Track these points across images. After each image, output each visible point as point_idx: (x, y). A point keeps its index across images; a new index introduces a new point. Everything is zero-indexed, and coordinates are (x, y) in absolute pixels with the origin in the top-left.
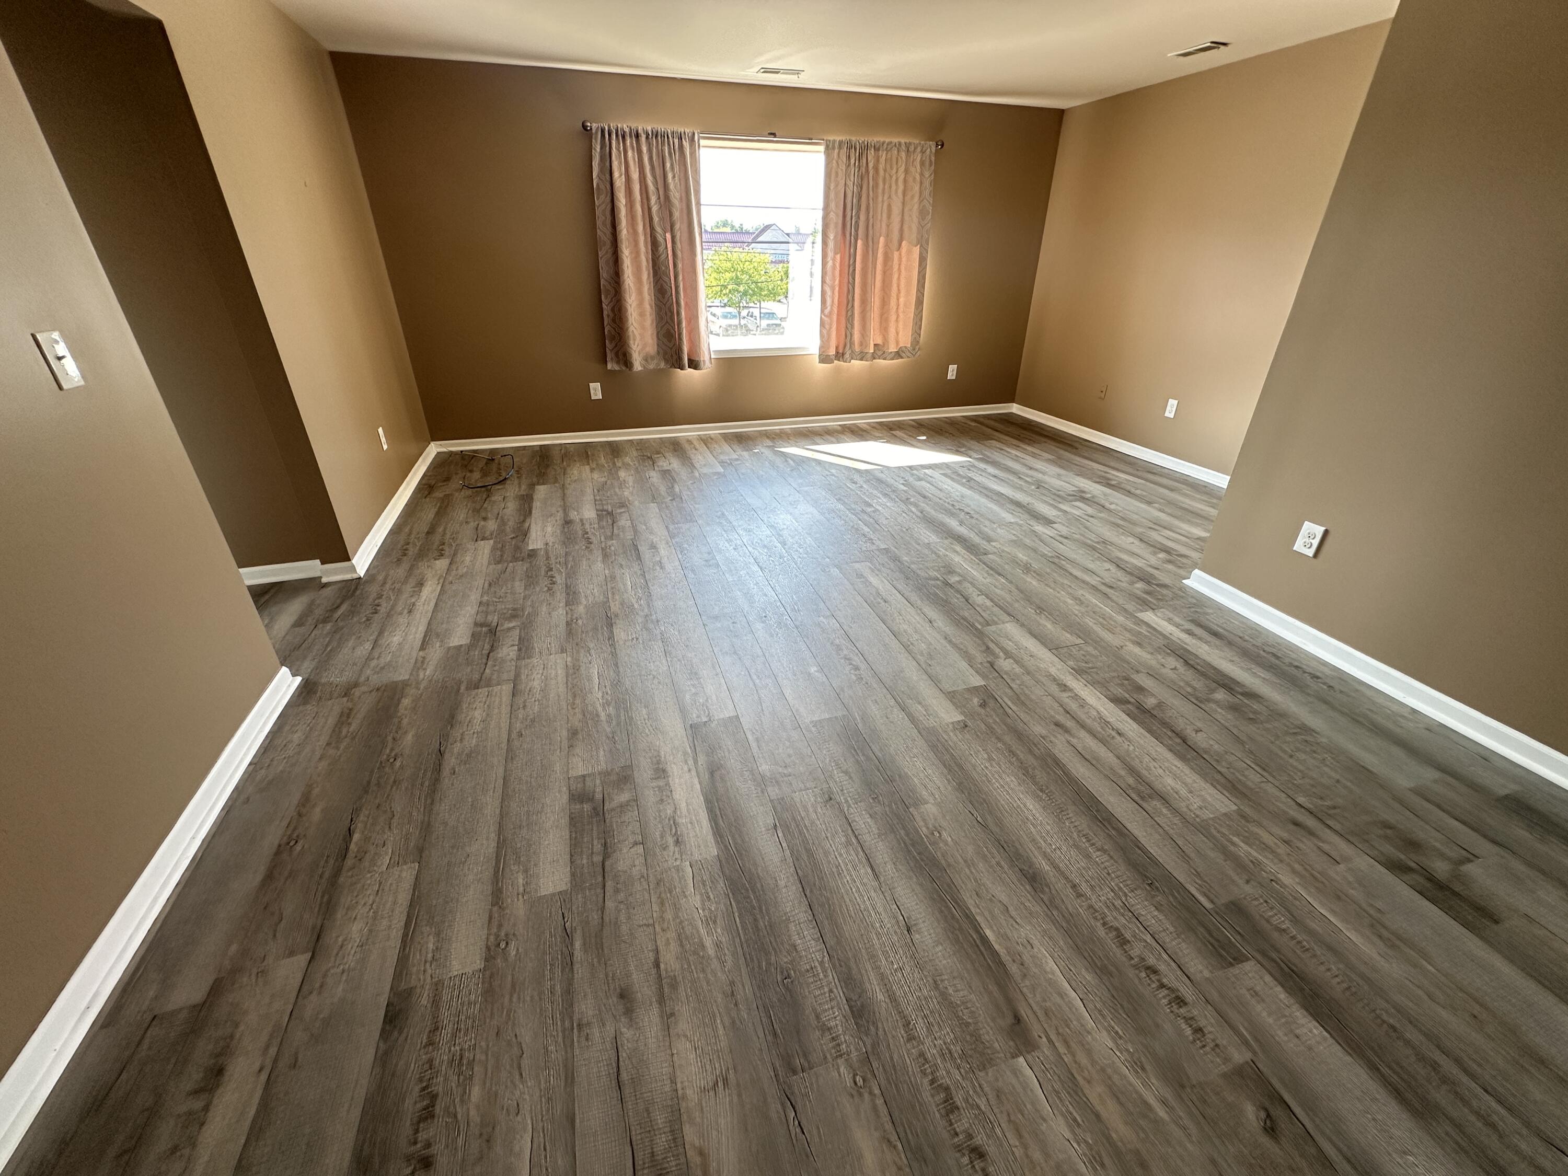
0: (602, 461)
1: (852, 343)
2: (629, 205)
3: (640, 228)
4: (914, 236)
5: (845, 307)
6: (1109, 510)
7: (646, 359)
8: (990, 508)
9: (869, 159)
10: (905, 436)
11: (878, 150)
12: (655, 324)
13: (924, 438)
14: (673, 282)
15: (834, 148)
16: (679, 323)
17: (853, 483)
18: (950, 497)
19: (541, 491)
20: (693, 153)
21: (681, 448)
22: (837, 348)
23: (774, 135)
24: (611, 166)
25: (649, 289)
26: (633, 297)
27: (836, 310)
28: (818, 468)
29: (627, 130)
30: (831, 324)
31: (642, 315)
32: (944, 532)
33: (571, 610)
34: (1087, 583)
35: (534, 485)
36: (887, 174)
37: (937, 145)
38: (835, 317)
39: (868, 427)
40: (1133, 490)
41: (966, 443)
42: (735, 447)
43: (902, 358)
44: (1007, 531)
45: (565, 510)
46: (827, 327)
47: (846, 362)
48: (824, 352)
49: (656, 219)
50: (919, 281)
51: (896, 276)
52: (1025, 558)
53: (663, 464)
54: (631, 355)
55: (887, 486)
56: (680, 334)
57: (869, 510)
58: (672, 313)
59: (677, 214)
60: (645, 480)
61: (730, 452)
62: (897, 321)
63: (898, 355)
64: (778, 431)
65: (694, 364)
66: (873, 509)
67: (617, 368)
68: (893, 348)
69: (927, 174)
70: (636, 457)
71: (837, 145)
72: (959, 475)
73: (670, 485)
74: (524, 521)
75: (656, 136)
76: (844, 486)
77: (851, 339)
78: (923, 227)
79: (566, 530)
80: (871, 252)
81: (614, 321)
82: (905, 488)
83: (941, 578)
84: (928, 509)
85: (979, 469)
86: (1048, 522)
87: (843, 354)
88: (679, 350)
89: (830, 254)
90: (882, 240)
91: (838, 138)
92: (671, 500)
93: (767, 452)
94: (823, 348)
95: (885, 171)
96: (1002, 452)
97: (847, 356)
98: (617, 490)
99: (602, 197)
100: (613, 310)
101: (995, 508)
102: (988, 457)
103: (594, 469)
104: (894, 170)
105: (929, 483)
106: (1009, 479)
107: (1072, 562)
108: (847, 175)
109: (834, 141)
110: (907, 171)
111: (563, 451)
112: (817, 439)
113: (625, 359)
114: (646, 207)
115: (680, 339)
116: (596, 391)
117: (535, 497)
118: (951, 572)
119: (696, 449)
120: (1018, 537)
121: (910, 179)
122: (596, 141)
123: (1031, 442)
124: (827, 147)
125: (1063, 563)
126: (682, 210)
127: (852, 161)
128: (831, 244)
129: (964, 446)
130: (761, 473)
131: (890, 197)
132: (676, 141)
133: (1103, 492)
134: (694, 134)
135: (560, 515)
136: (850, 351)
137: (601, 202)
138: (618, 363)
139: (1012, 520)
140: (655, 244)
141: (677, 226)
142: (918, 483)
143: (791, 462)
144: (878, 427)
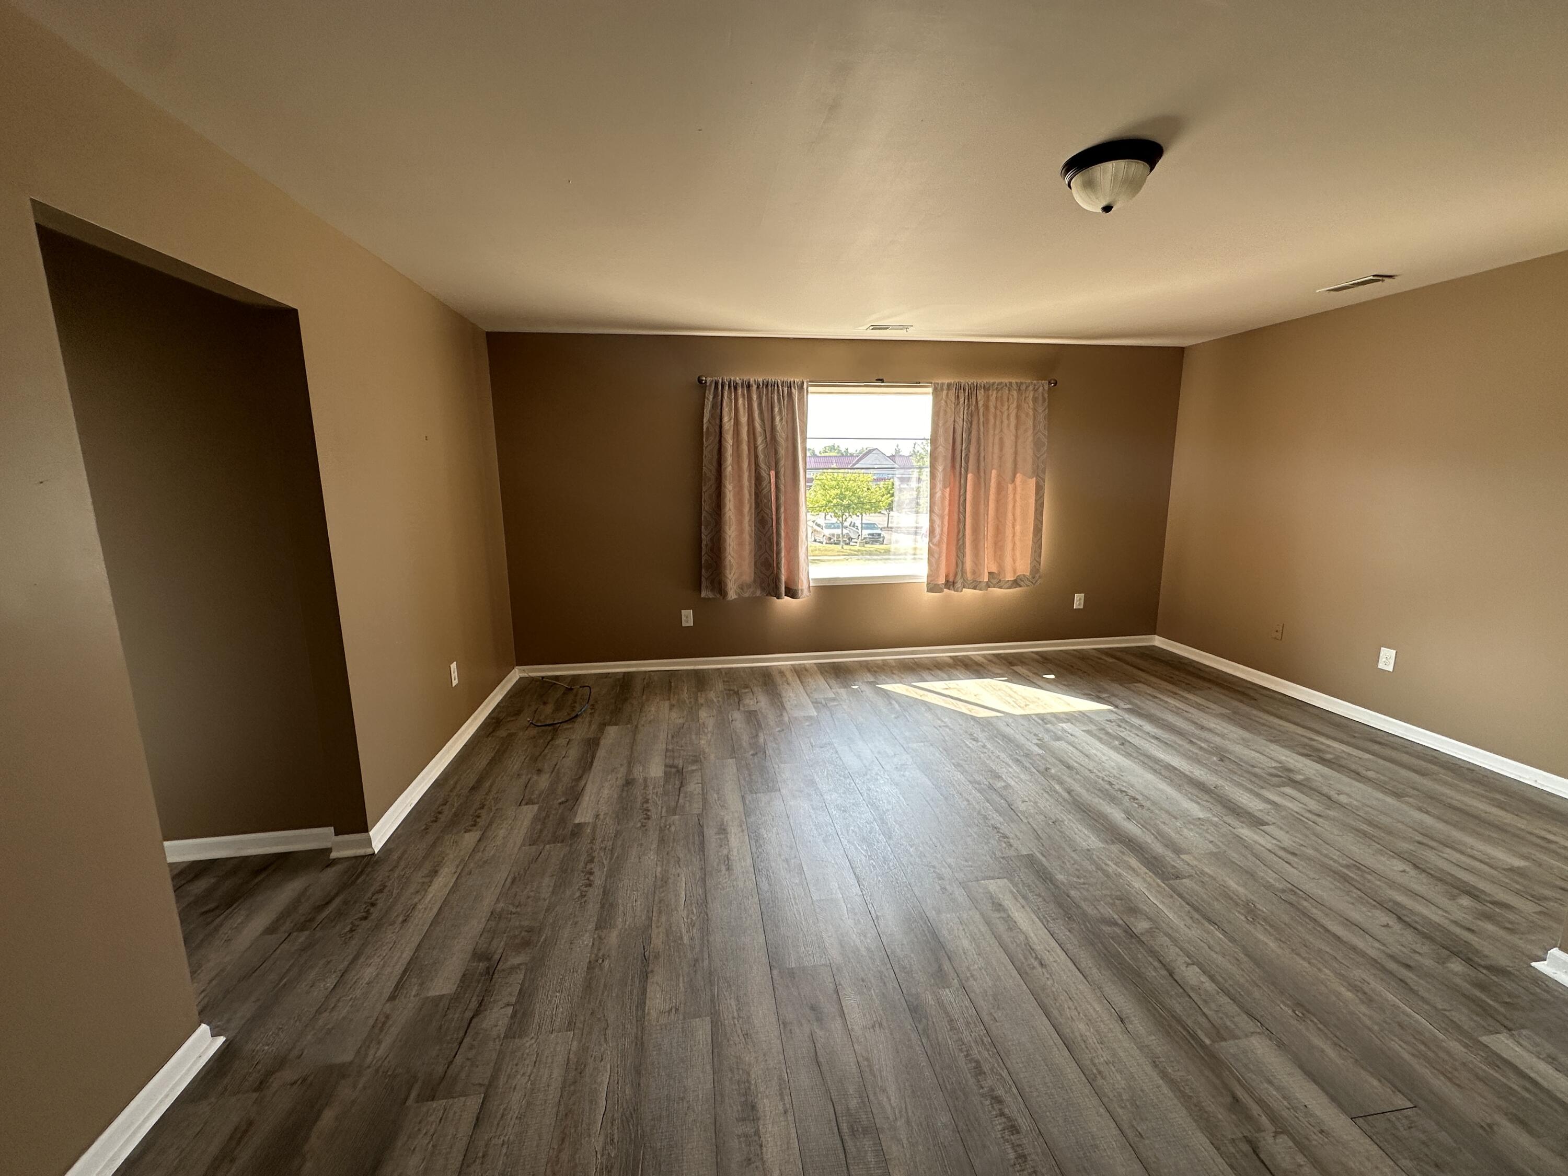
0: (685, 695)
1: (963, 572)
2: (735, 447)
3: (745, 465)
4: (1029, 466)
5: (955, 536)
6: (1342, 805)
7: (741, 587)
8: (1161, 791)
9: (979, 399)
10: (1030, 674)
11: (988, 389)
12: (753, 553)
13: (1052, 676)
14: (774, 513)
15: (942, 389)
16: (778, 553)
17: (974, 740)
18: (1104, 770)
19: (612, 732)
20: (801, 399)
21: (773, 681)
22: (947, 576)
23: (882, 381)
24: (721, 413)
25: (750, 520)
26: (733, 528)
27: (945, 539)
28: (928, 716)
29: (739, 382)
30: (940, 553)
31: (741, 544)
32: (1108, 829)
33: (600, 938)
34: (1363, 954)
35: (605, 725)
36: (998, 411)
37: (1050, 383)
38: (944, 546)
39: (985, 661)
40: (1364, 772)
41: (1107, 686)
42: (833, 682)
43: (1020, 586)
44: (1200, 834)
45: (629, 763)
46: (936, 556)
47: (957, 591)
48: (931, 581)
49: (761, 456)
50: (1036, 510)
51: (1010, 507)
52: (1241, 890)
53: (750, 702)
54: (726, 585)
55: (1017, 746)
56: (778, 564)
57: (999, 784)
58: (772, 543)
59: (782, 452)
60: (727, 725)
61: (826, 689)
62: (1013, 549)
63: (1016, 583)
64: (880, 662)
65: (792, 592)
66: (1003, 784)
67: (711, 595)
68: (1010, 577)
69: (1040, 410)
70: (722, 691)
71: (945, 387)
72: (1108, 733)
73: (754, 732)
74: (581, 777)
75: (767, 386)
76: (963, 745)
77: (963, 567)
78: (1038, 458)
79: (624, 794)
80: (983, 484)
81: (712, 550)
82: (1040, 752)
83: (1120, 922)
84: (1077, 788)
85: (1132, 726)
86: (1257, 822)
87: (954, 583)
88: (777, 579)
89: (939, 486)
90: (994, 472)
91: (946, 381)
92: (753, 755)
93: (867, 691)
94: (932, 576)
95: (996, 408)
96: (1156, 700)
97: (959, 585)
98: (694, 737)
99: (712, 438)
100: (712, 540)
101: (1170, 791)
102: (1139, 708)
103: (674, 706)
104: (1006, 407)
105: (1070, 744)
106: (1176, 743)
107: (1319, 903)
108: (956, 413)
109: (943, 384)
110: (1019, 407)
111: (646, 681)
112: (925, 674)
113: (719, 586)
114: (752, 446)
115: (779, 568)
116: (688, 618)
117: (602, 742)
118: (1133, 910)
119: (788, 684)
120: (1219, 847)
121: (1023, 416)
122: (710, 391)
123: (1190, 688)
124: (935, 389)
125: (1305, 904)
126: (787, 447)
127: (962, 400)
128: (940, 476)
129: (1106, 691)
130: (861, 719)
131: (1001, 431)
132: (786, 389)
133: (1317, 770)
134: (803, 383)
135: (623, 770)
136: (962, 580)
137: (709, 444)
138: (712, 590)
139: (1201, 815)
140: (758, 479)
141: (782, 463)
142: (1057, 744)
143: (897, 706)
144: (995, 660)
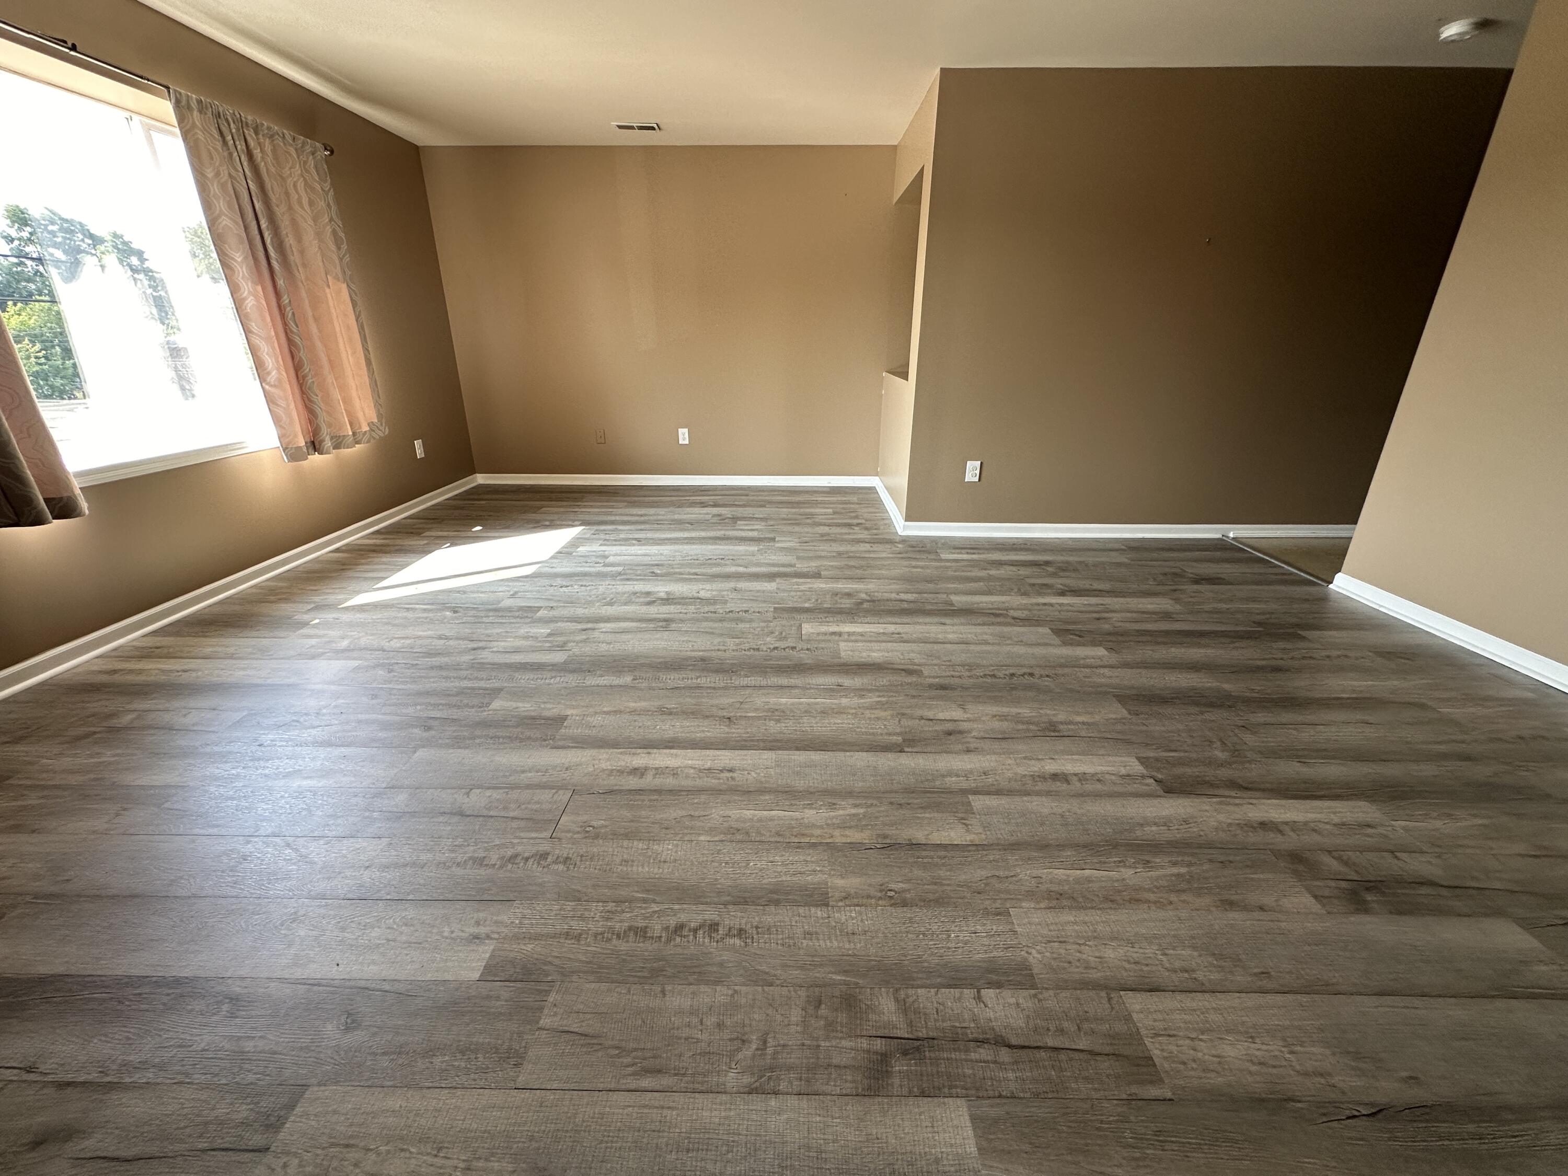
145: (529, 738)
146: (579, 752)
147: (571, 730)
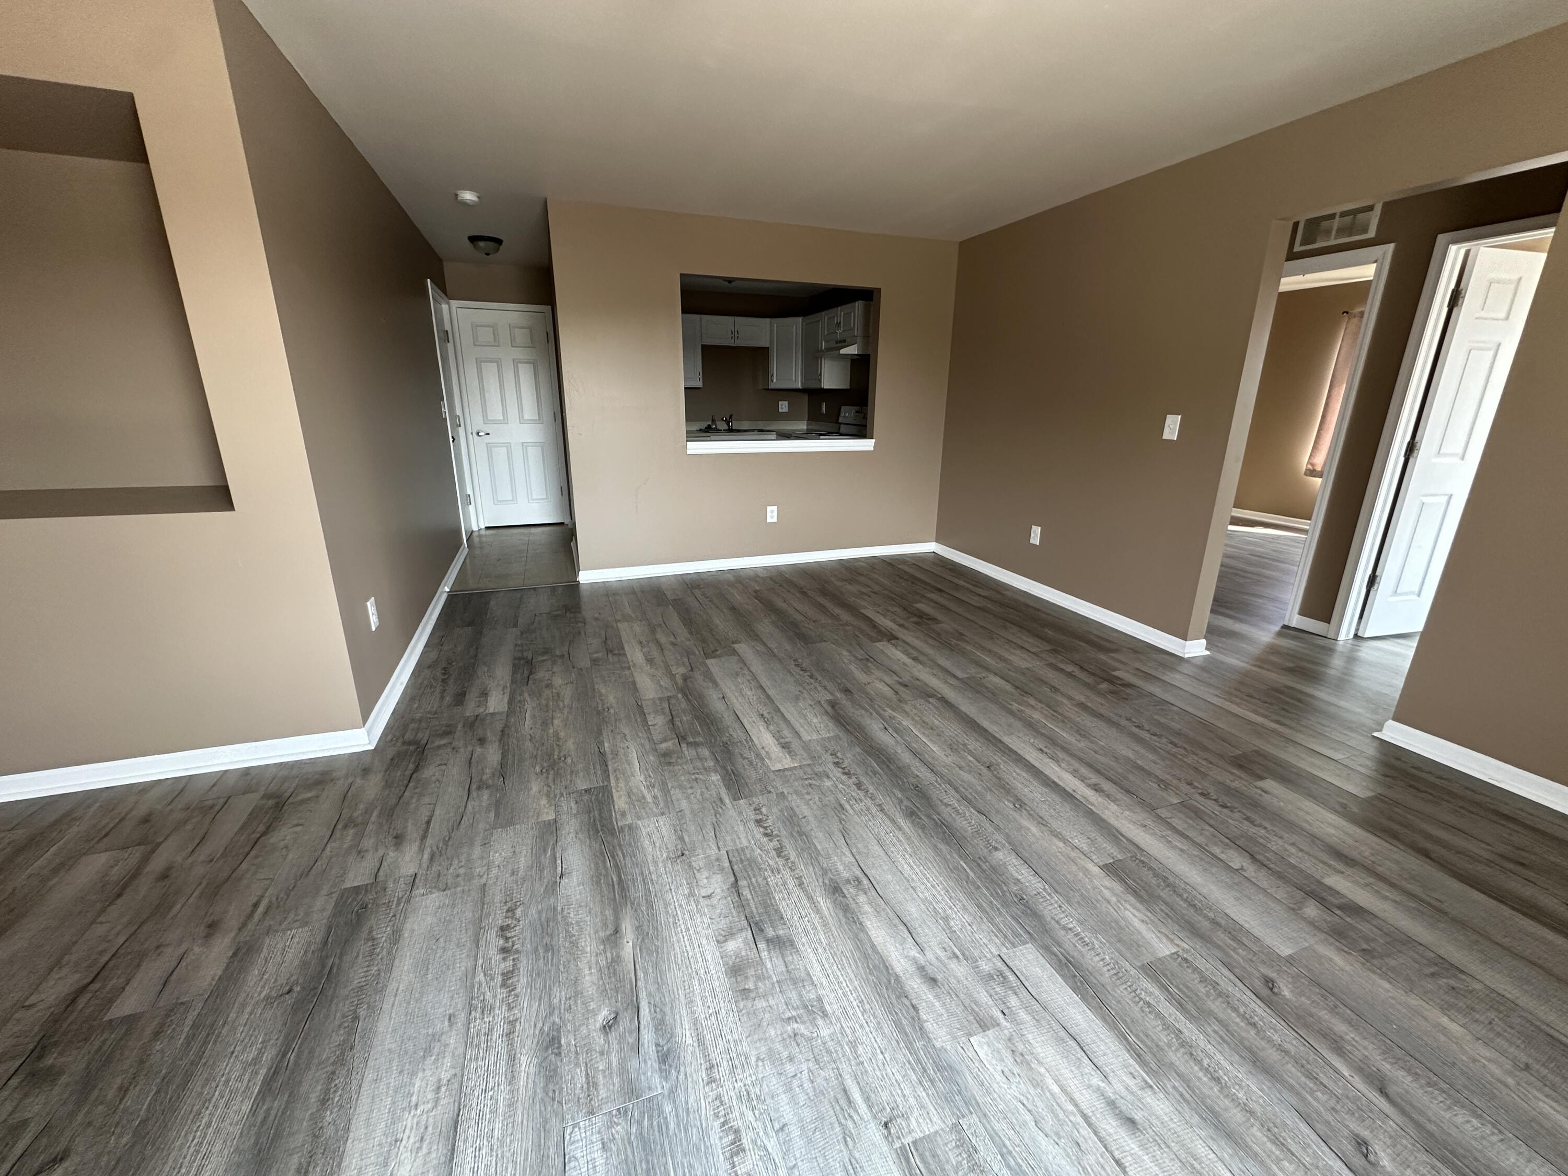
145: (1156, 875)
146: (1124, 830)
147: (1113, 852)
